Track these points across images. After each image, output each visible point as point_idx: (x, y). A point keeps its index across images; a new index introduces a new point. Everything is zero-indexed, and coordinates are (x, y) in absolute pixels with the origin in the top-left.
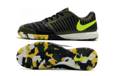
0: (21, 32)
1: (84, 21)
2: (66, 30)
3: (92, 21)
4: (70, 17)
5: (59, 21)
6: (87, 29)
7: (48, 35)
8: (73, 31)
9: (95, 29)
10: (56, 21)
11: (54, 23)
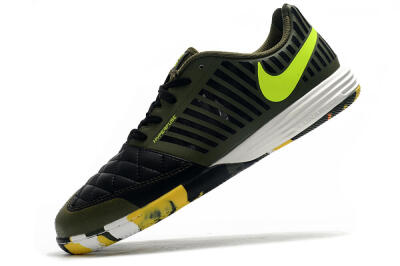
0: (72, 239)
1: (276, 55)
2: (233, 126)
3: (304, 38)
4: (218, 73)
5: (187, 111)
6: (304, 78)
7: (180, 187)
8: (259, 114)
9: (329, 61)
10: (174, 118)
11: (171, 129)
